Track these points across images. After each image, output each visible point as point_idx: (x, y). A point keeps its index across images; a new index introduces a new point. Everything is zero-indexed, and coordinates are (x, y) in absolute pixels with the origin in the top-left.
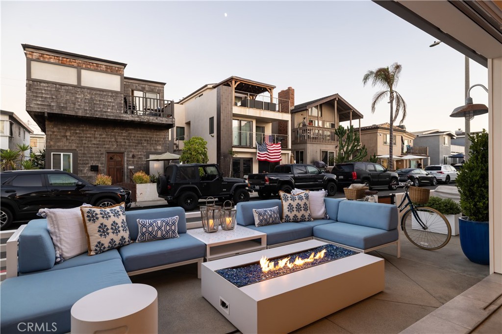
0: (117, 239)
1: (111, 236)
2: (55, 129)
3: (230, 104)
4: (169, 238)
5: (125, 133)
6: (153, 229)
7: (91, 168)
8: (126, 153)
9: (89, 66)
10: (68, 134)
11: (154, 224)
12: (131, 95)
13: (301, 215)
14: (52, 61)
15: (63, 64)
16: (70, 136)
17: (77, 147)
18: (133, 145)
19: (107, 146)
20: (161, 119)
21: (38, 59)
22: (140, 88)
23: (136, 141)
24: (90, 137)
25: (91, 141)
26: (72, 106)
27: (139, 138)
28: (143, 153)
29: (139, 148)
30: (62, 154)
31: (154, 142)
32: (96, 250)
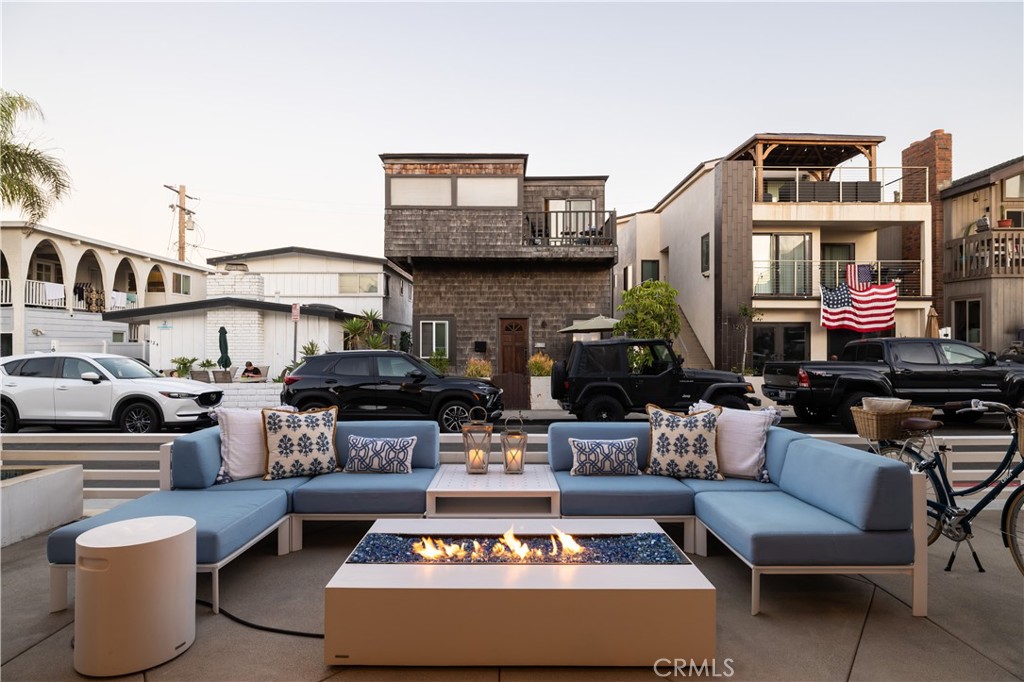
0: (306, 462)
1: (296, 455)
2: (425, 283)
3: (745, 201)
4: (393, 472)
5: (530, 283)
6: (367, 454)
7: (476, 347)
8: (531, 319)
9: (468, 171)
10: (443, 289)
11: (370, 446)
12: (543, 210)
13: (686, 463)
14: (417, 172)
15: (431, 175)
16: (445, 293)
17: (455, 310)
18: (543, 304)
19: (500, 307)
20: (591, 249)
21: (400, 173)
22: (560, 194)
23: (549, 296)
24: (474, 293)
25: (476, 299)
26: (444, 241)
27: (554, 290)
28: (560, 318)
29: (554, 307)
30: (434, 323)
31: (582, 296)
32: (273, 473)
